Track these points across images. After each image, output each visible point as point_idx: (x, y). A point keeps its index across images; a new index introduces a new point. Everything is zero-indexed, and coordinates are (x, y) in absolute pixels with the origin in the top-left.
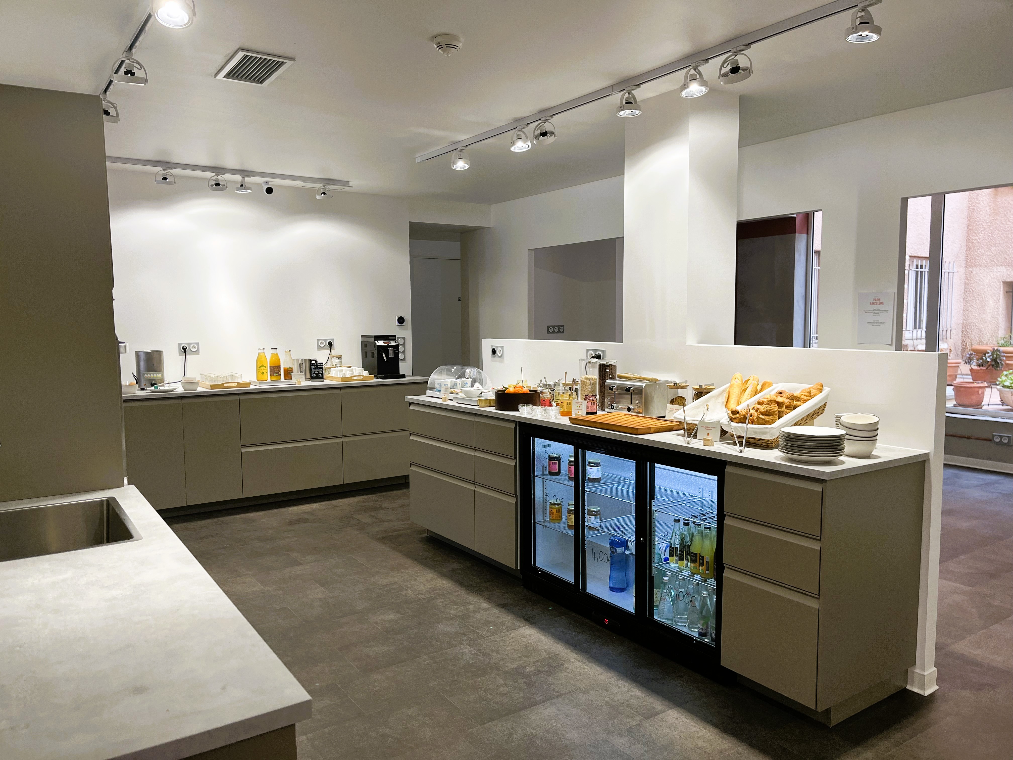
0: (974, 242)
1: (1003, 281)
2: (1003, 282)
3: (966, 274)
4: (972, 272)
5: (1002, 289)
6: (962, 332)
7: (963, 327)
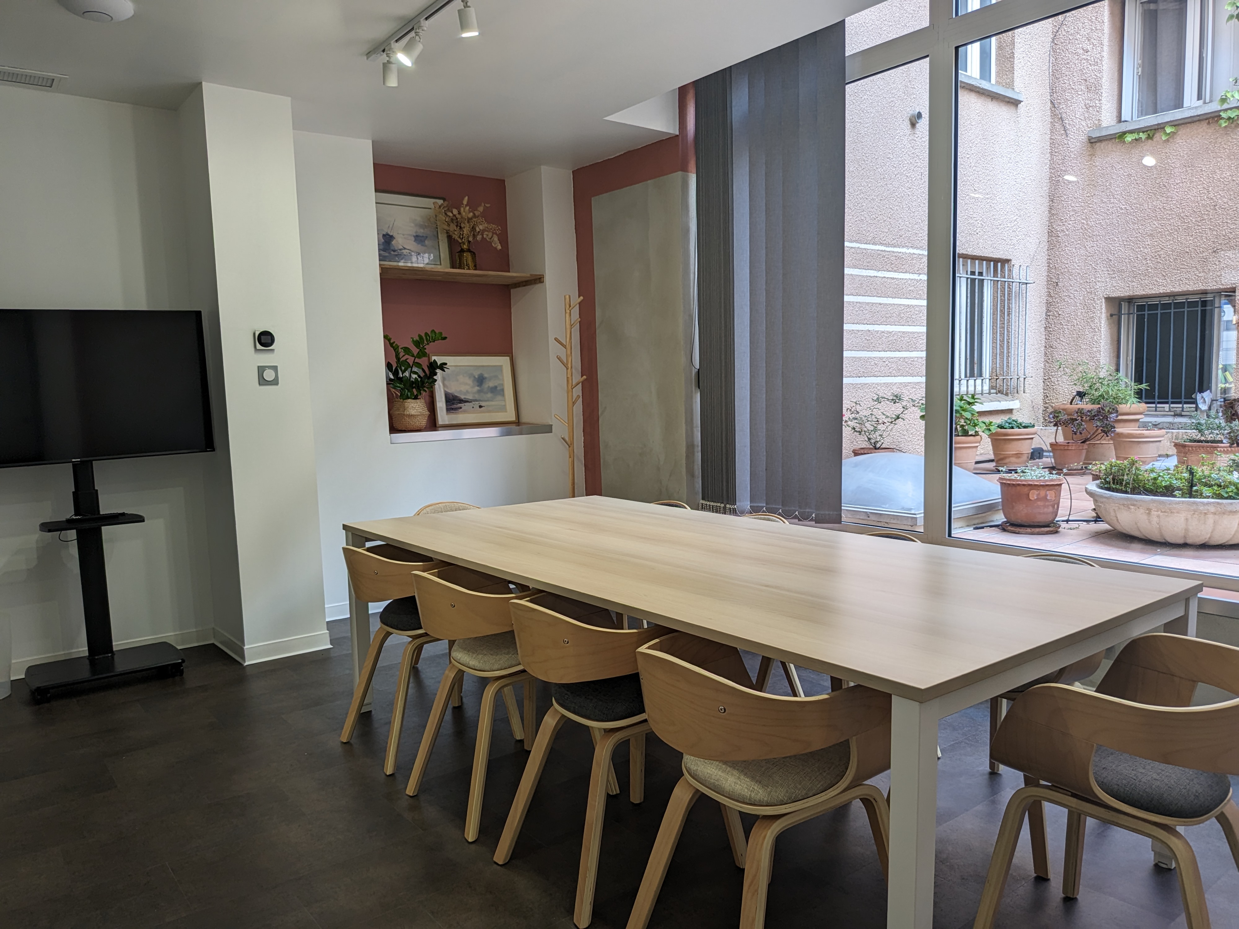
0: (1060, 235)
1: (1106, 296)
2: (1106, 298)
3: (1048, 288)
4: (1057, 285)
5: (1104, 310)
6: (1044, 382)
7: (1045, 374)
